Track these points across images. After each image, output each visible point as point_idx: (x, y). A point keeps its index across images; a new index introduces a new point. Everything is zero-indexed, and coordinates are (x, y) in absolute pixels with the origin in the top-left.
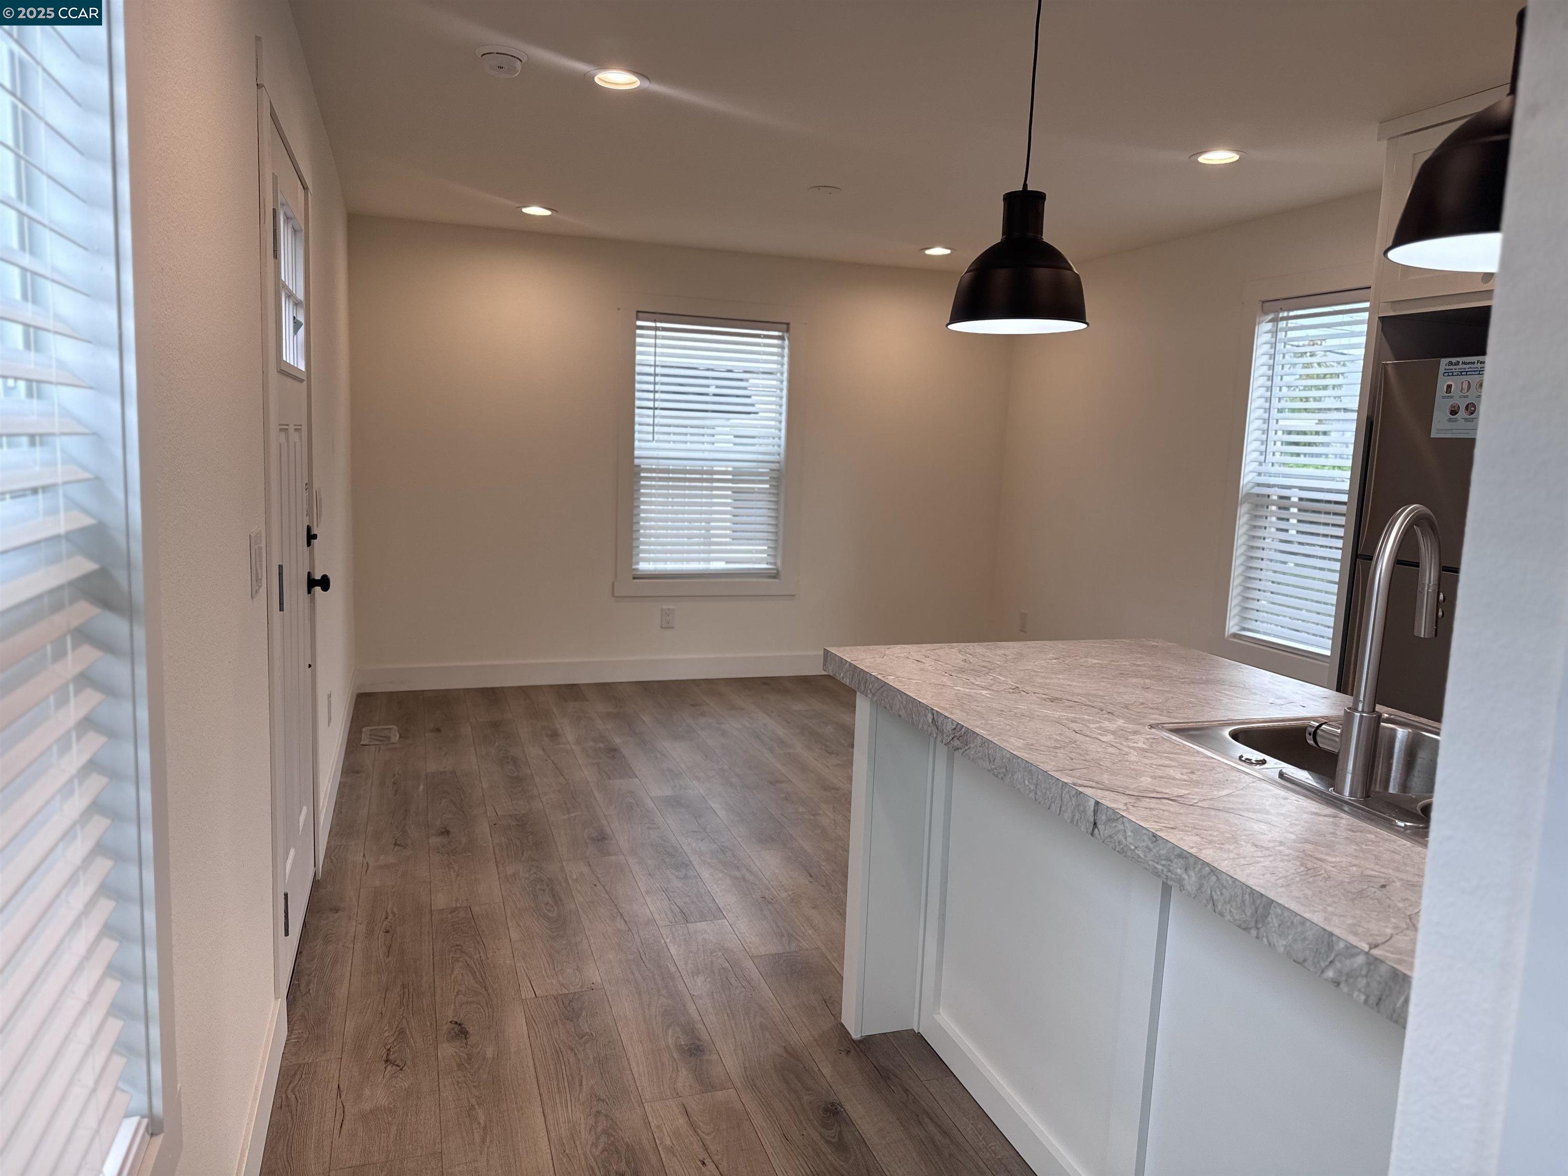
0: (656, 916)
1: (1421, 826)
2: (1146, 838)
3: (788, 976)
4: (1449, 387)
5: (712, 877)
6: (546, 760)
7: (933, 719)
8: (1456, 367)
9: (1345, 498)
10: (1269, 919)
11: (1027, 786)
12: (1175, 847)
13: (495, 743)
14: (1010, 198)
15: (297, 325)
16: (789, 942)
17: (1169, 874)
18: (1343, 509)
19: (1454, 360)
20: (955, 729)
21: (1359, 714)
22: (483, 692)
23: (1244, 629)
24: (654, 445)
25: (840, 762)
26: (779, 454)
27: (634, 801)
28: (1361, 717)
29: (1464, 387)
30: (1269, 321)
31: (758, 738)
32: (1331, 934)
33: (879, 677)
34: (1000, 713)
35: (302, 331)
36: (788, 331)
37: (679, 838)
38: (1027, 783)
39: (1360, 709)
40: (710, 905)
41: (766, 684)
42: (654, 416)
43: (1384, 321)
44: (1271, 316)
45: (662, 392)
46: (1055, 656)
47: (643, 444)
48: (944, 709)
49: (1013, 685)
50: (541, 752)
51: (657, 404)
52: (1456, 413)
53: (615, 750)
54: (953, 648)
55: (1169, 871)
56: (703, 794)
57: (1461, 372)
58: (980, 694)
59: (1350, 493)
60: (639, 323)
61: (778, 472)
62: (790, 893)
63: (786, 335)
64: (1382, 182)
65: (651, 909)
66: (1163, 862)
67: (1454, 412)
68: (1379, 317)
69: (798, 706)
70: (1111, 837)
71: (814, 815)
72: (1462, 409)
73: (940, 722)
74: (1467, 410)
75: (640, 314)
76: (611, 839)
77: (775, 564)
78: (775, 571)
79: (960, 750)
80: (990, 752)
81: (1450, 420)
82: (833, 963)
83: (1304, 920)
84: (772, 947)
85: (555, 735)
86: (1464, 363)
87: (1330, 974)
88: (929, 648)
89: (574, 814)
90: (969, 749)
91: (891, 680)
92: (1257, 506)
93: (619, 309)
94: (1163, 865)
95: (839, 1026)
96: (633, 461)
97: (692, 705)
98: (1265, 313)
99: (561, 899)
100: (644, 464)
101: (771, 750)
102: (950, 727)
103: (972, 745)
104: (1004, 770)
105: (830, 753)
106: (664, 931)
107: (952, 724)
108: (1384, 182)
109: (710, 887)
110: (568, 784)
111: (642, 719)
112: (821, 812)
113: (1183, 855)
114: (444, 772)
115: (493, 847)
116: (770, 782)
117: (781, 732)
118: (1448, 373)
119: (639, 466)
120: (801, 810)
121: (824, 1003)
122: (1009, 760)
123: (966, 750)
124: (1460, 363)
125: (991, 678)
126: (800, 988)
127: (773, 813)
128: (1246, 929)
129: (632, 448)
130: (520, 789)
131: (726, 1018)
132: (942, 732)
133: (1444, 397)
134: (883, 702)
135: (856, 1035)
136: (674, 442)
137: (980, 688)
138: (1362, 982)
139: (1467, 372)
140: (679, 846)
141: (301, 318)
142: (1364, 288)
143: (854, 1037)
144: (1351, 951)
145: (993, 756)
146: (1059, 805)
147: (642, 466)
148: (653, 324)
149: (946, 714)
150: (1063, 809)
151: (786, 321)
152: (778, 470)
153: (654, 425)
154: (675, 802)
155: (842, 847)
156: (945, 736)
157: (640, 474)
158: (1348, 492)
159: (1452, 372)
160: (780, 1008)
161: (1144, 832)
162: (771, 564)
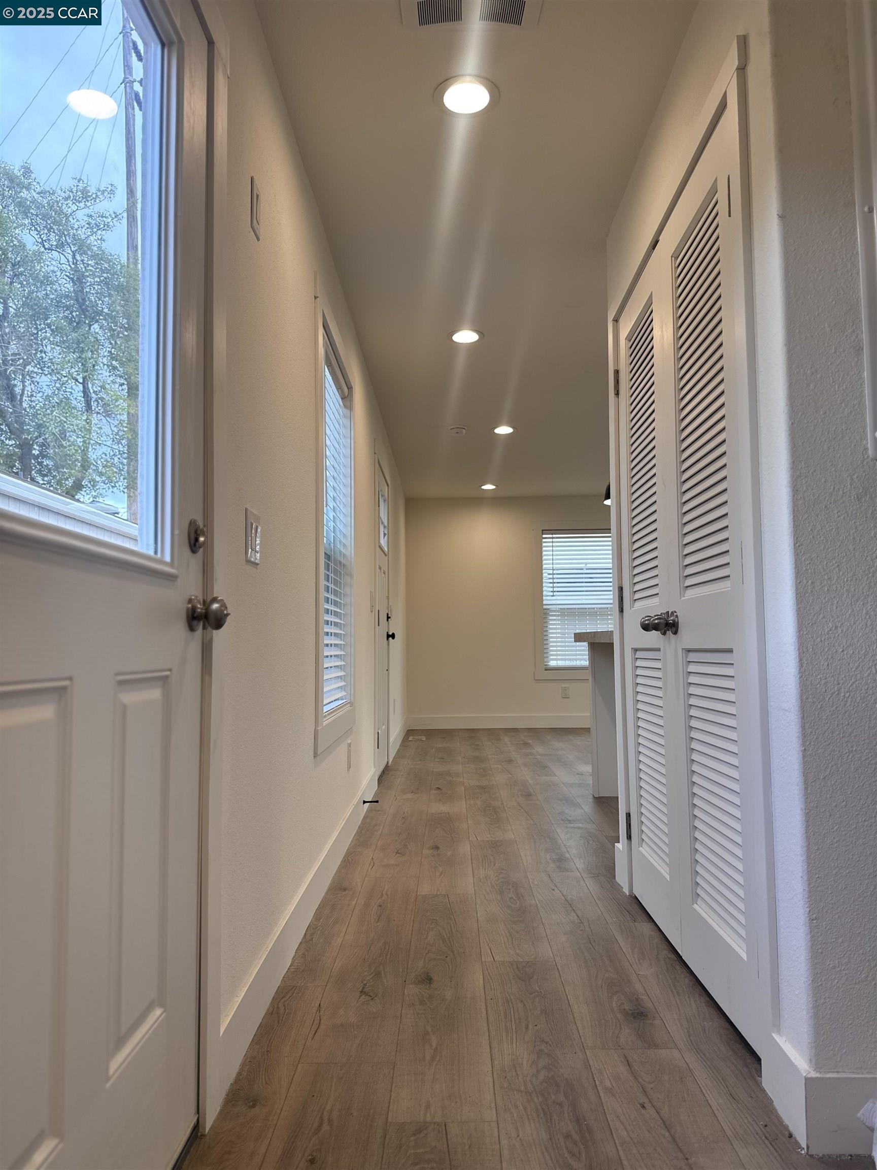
15: (385, 535)
35: (386, 537)
45: (557, 574)
47: (548, 598)
51: (555, 581)
60: (544, 536)
75: (544, 531)
93: (533, 530)
141: (386, 532)
148: (551, 536)
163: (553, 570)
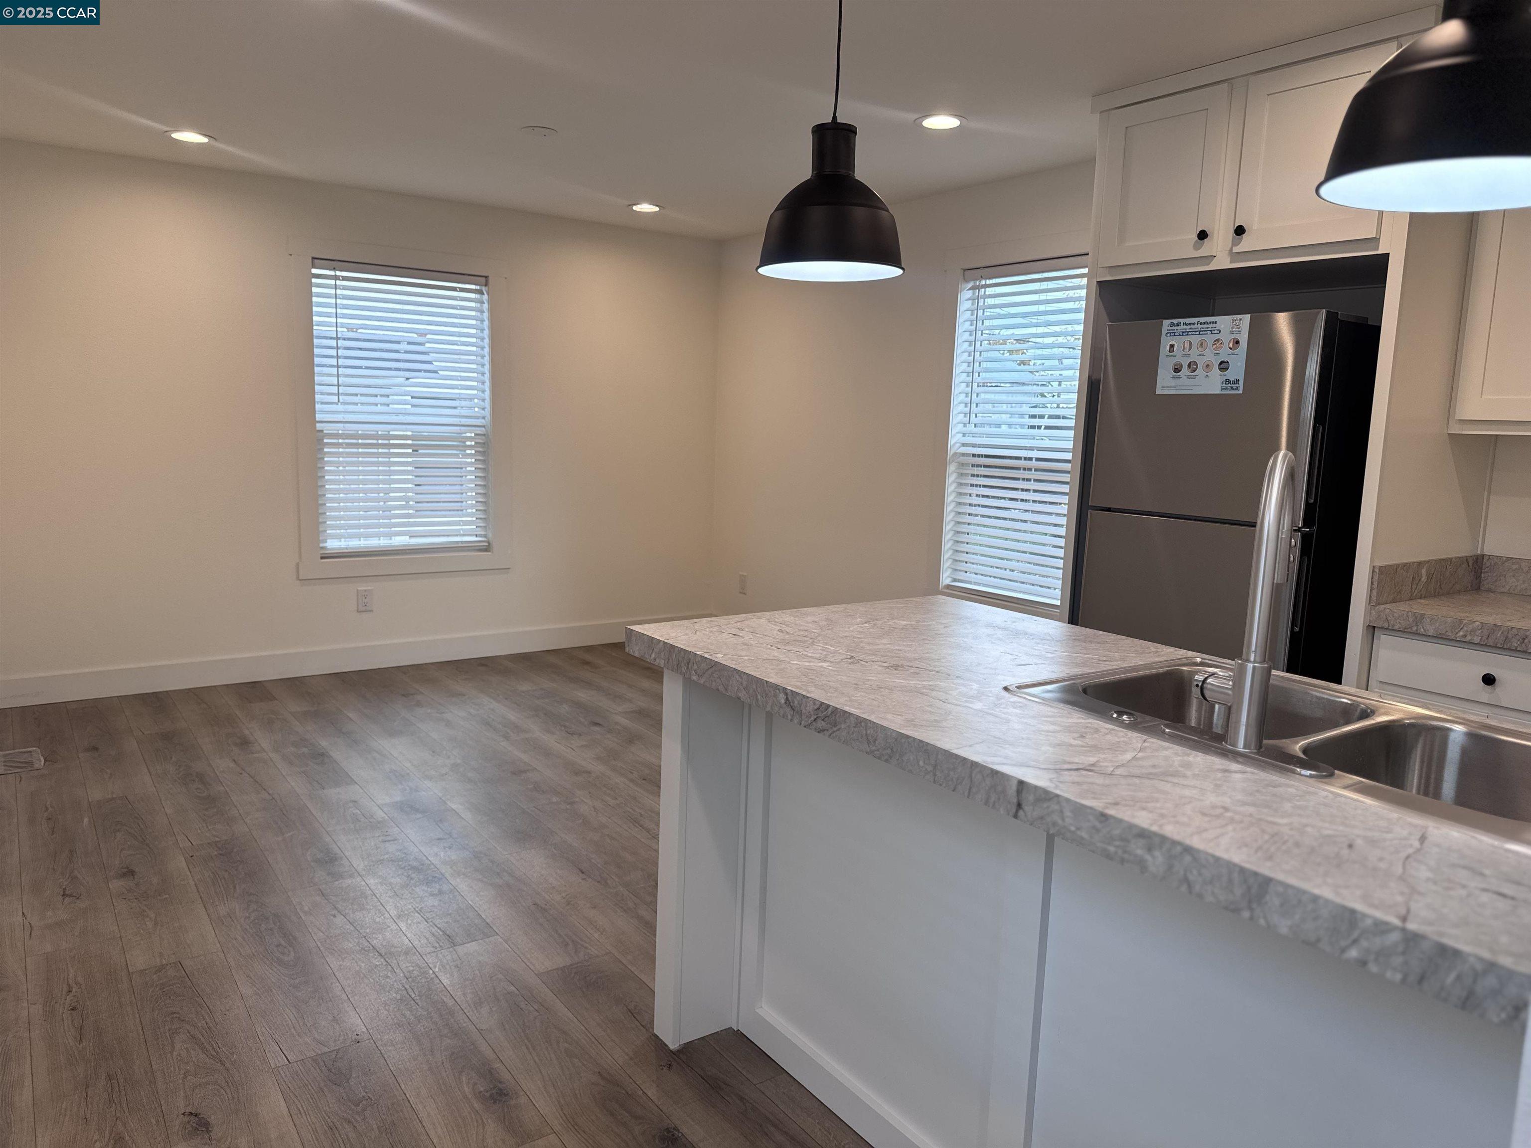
0: (416, 943)
1: (1324, 774)
2: (1091, 818)
3: (584, 990)
4: (1172, 346)
5: (471, 889)
6: (241, 774)
7: (787, 699)
8: (1176, 328)
9: (1069, 456)
10: (1268, 898)
11: (922, 767)
12: (1131, 826)
13: (171, 758)
14: (820, 131)
16: (576, 951)
17: (1126, 856)
18: (1068, 466)
19: (1175, 321)
20: (818, 709)
21: (1252, 665)
22: (144, 698)
23: (955, 580)
24: (340, 407)
25: (585, 743)
26: (484, 418)
27: (359, 812)
28: (1254, 667)
29: (1186, 346)
30: (969, 289)
31: (488, 724)
32: (1353, 912)
33: (706, 655)
34: (857, 687)
36: (486, 285)
37: (422, 849)
38: (921, 763)
39: (1252, 659)
40: (476, 921)
41: (483, 665)
42: (338, 375)
43: (1102, 285)
44: (971, 284)
46: (864, 620)
47: (326, 407)
48: (797, 687)
49: (847, 655)
50: (232, 765)
52: (1180, 371)
53: (322, 755)
54: (760, 618)
55: (1125, 852)
56: (440, 795)
57: (1183, 332)
58: (822, 667)
59: (1074, 451)
60: (314, 271)
61: (484, 437)
62: (564, 895)
63: (484, 288)
64: (1096, 151)
65: (409, 936)
66: (1117, 843)
67: (1177, 370)
68: (1097, 282)
69: (525, 687)
70: (1042, 818)
71: (571, 803)
72: (1185, 367)
73: (796, 702)
74: (1190, 368)
75: (316, 261)
76: (341, 858)
77: (485, 536)
78: (487, 544)
79: (825, 732)
80: (868, 732)
81: (1174, 377)
82: (630, 967)
83: (1315, 899)
84: (560, 960)
85: (244, 743)
86: (1185, 324)
87: (1353, 953)
88: (736, 619)
89: (289, 834)
90: (839, 730)
91: (719, 658)
92: (963, 465)
93: (291, 255)
94: (1118, 847)
95: (652, 1037)
96: (315, 427)
97: (403, 695)
98: (966, 281)
99: (295, 938)
100: (327, 428)
101: (506, 737)
102: (810, 707)
103: (843, 726)
104: (889, 751)
105: (572, 734)
106: (430, 960)
107: (814, 704)
108: (1097, 153)
109: (472, 901)
110: (274, 799)
111: (348, 717)
112: (577, 800)
113: (1143, 834)
114: (113, 799)
115: (196, 885)
116: (514, 773)
117: (512, 716)
118: (1170, 333)
119: (322, 431)
120: (554, 800)
121: (630, 1014)
122: (896, 740)
123: (834, 732)
124: (1182, 324)
125: (820, 648)
126: (601, 1002)
127: (525, 807)
128: (1237, 911)
129: (314, 411)
130: (215, 810)
131: (526, 1051)
132: (800, 714)
133: (1167, 356)
134: (714, 683)
135: (673, 1045)
136: (362, 404)
137: (817, 661)
138: (1398, 960)
139: (1188, 332)
140: (424, 858)
142: (1081, 255)
143: (672, 1047)
144: (1381, 928)
145: (872, 737)
146: (968, 787)
147: (325, 432)
148: (332, 273)
149: (804, 693)
150: (974, 790)
151: (486, 274)
152: (484, 435)
153: (338, 385)
154: (409, 808)
155: (608, 835)
156: (804, 717)
157: (323, 440)
158: (1071, 450)
159: (1175, 333)
160: (584, 1029)
161: (1089, 811)
162: (481, 536)
163: (337, 338)
